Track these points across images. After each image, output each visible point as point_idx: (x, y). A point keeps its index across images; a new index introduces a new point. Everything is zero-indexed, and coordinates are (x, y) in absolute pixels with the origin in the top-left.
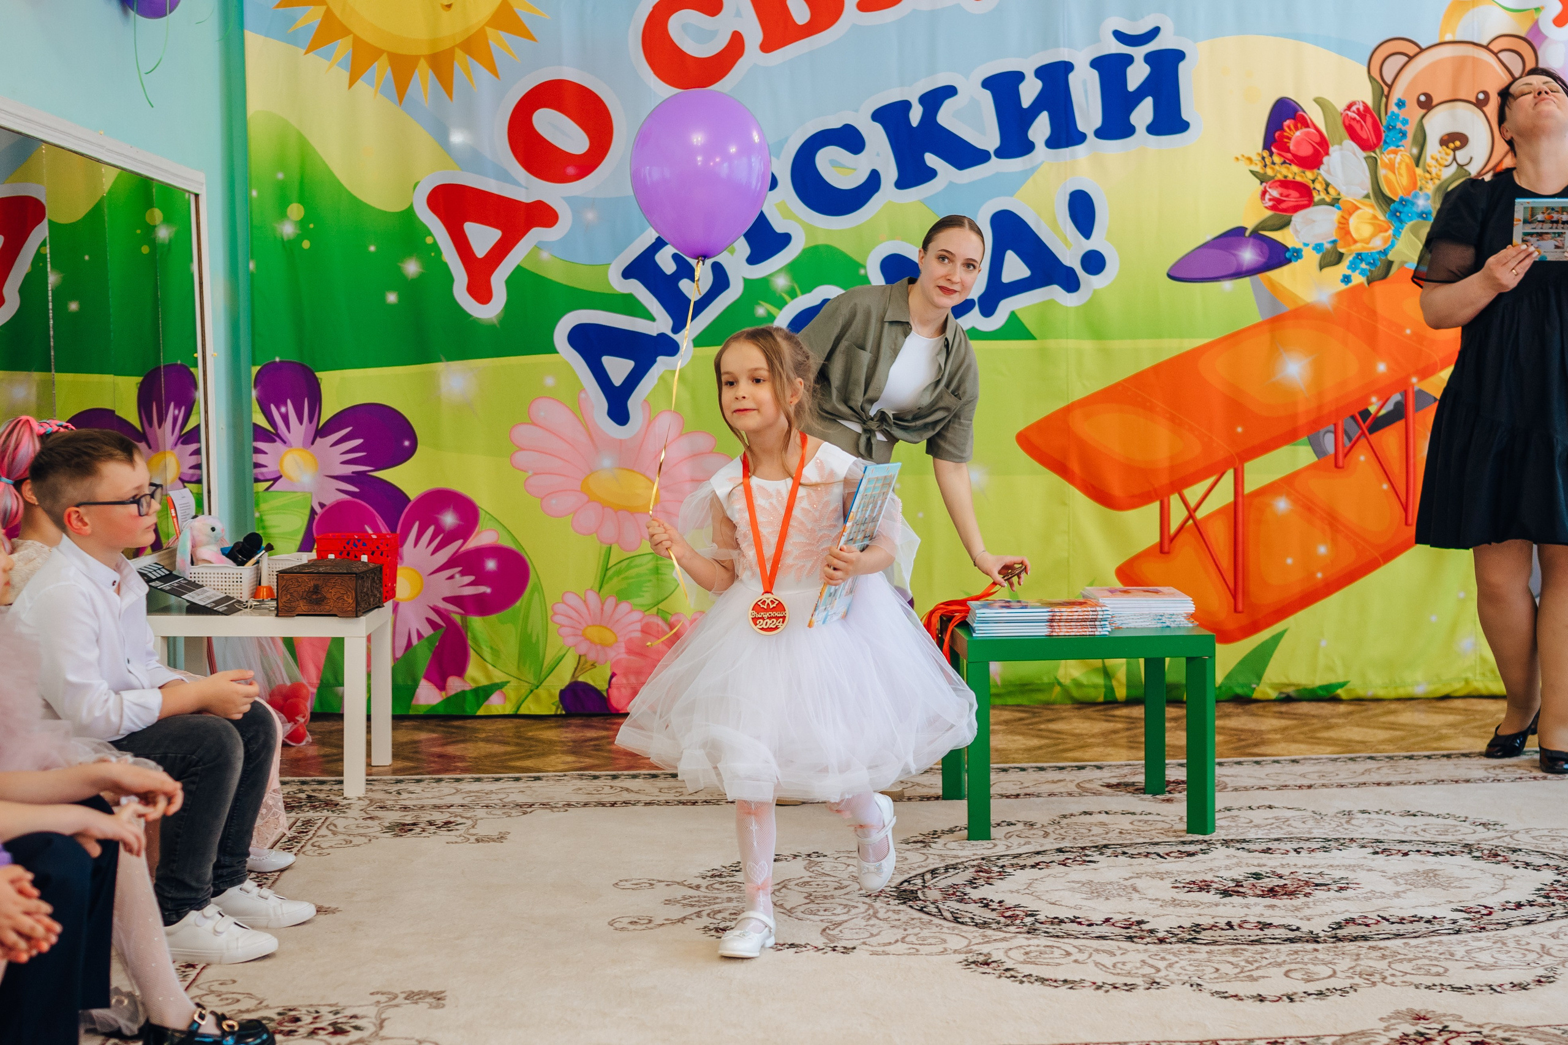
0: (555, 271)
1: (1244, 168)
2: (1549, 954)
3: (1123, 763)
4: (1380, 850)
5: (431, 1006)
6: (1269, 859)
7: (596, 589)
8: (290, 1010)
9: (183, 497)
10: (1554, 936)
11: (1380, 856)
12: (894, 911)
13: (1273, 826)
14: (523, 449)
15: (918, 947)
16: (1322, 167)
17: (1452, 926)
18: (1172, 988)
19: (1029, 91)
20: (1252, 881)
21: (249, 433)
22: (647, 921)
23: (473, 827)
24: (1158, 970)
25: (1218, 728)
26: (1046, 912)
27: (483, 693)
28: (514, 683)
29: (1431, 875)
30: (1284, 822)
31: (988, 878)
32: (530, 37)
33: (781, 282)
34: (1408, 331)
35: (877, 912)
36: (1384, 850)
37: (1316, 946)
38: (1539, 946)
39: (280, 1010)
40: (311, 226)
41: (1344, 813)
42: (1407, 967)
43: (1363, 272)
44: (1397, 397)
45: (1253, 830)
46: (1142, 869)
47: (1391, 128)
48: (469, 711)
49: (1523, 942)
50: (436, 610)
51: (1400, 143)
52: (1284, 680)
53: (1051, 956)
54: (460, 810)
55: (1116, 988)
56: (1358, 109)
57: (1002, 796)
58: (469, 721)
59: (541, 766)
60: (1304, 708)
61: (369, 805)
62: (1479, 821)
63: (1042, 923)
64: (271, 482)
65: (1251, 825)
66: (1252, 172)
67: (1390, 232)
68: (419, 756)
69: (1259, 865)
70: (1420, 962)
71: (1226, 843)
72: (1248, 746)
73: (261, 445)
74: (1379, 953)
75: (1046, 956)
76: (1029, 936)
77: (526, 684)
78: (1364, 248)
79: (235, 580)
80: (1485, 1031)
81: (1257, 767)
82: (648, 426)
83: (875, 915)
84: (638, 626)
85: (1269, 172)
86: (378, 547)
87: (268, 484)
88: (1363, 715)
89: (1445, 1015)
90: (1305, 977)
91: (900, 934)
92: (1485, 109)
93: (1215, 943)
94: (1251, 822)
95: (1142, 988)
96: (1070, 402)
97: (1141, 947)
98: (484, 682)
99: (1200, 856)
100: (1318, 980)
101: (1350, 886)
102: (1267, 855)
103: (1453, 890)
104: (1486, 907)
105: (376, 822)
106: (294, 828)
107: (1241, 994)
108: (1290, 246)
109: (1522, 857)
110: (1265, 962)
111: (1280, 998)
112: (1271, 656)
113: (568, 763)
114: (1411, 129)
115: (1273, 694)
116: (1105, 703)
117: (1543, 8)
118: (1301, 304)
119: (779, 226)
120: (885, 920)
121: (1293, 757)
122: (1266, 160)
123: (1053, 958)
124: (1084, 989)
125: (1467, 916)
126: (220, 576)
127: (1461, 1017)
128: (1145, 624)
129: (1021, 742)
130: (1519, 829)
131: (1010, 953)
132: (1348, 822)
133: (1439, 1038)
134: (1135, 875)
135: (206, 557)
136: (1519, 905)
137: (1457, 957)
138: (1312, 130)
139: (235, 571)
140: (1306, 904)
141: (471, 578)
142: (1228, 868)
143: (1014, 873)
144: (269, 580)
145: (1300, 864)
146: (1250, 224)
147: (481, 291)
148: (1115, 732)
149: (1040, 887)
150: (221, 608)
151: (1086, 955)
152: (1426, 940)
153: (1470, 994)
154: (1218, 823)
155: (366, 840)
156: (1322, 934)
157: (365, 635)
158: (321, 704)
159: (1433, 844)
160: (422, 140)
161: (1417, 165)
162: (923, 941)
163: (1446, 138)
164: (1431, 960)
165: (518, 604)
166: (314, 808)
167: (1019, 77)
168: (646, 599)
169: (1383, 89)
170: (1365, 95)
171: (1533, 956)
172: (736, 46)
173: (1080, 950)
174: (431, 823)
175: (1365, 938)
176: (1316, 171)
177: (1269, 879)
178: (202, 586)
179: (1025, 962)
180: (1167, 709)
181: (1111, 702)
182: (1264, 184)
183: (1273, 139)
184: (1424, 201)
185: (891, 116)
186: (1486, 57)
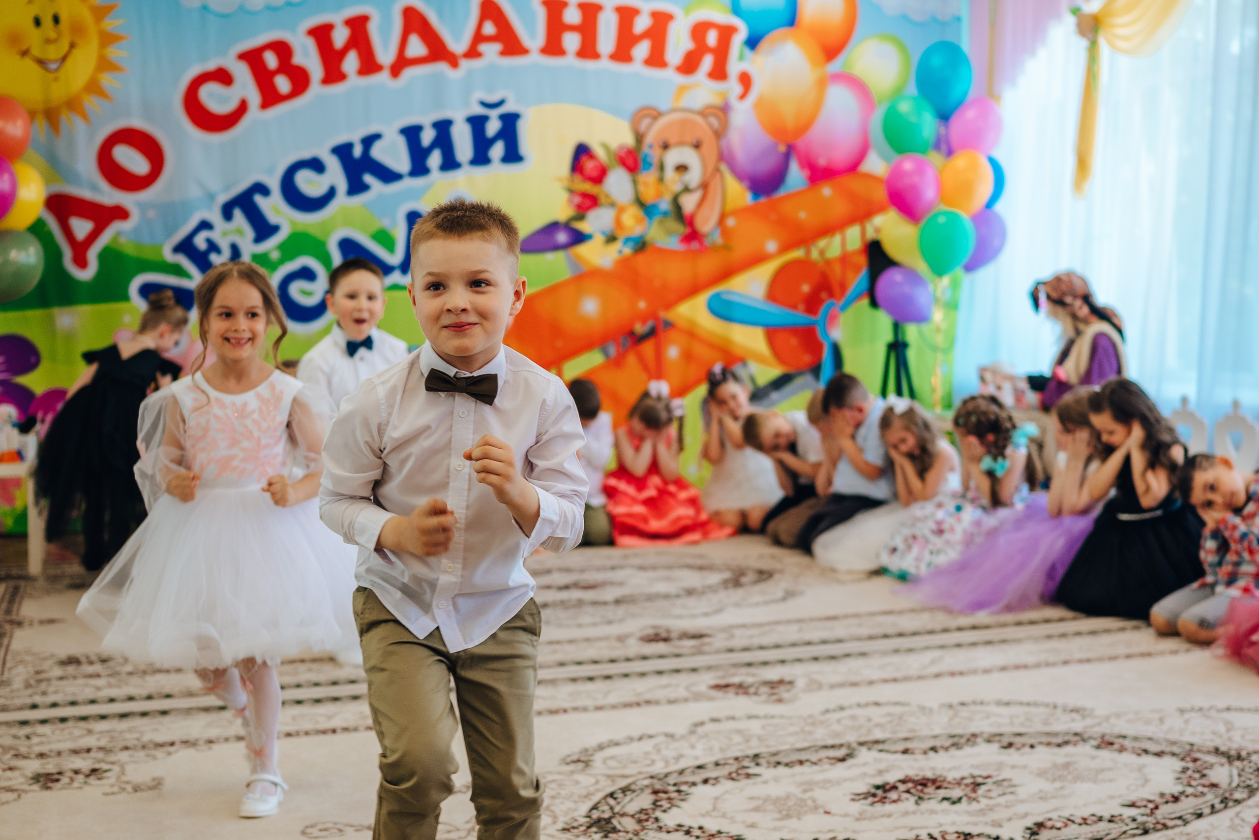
0: (129, 248)
1: (559, 184)
19: (427, 137)
32: (107, 97)
33: (275, 255)
34: (657, 283)
43: (630, 248)
44: (650, 324)
47: (644, 160)
51: (649, 170)
56: (626, 150)
67: (646, 224)
78: (630, 233)
85: (574, 187)
92: (700, 150)
108: (585, 231)
114: (655, 161)
117: (731, 89)
118: (594, 267)
119: (272, 218)
122: (572, 180)
138: (597, 162)
146: (563, 219)
147: (81, 261)
163: (676, 167)
167: (420, 128)
169: (639, 138)
170: (629, 140)
172: (242, 109)
176: (600, 186)
182: (571, 195)
183: (577, 166)
184: (665, 205)
185: (343, 151)
186: (699, 119)
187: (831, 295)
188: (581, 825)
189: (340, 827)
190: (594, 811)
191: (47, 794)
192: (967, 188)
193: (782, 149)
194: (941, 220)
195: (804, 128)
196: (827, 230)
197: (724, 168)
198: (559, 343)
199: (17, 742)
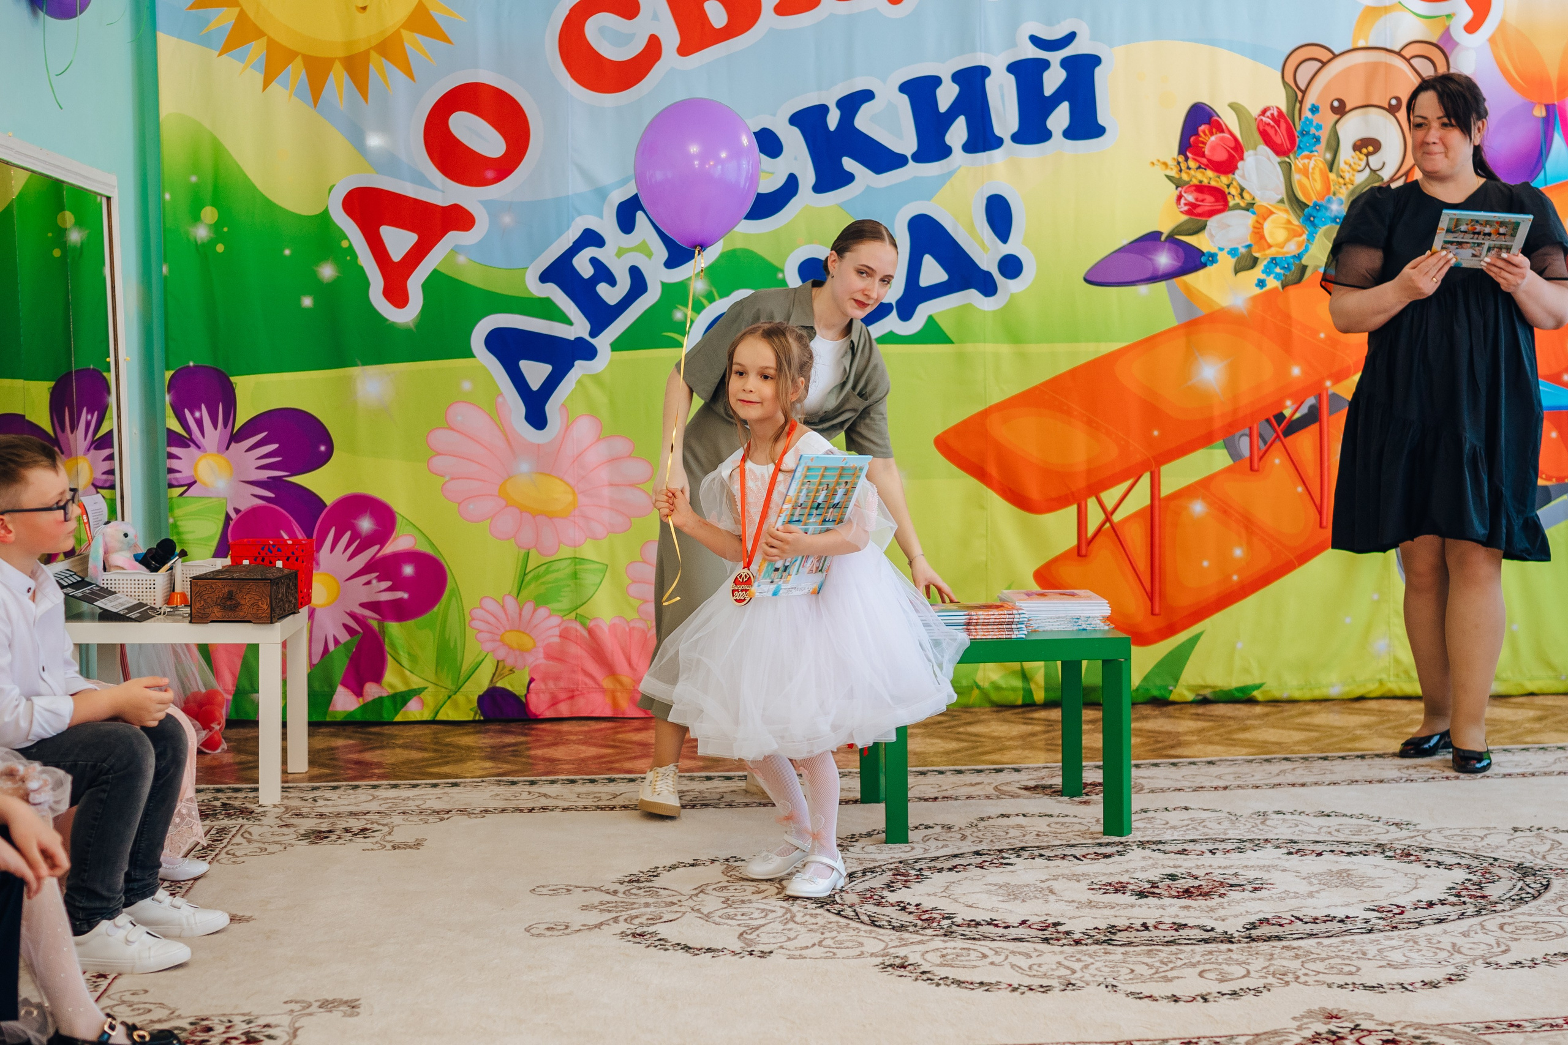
0: (471, 275)
1: (1160, 173)
2: (1460, 953)
3: (1041, 765)
4: (1294, 851)
5: (345, 1015)
6: (1185, 860)
7: (515, 594)
8: (203, 1020)
9: (95, 503)
10: (1465, 934)
11: (1295, 856)
12: (811, 915)
13: (1189, 827)
14: (439, 454)
15: (835, 950)
16: (1237, 172)
17: (1364, 925)
18: (1088, 989)
19: (946, 95)
20: (1168, 882)
21: (163, 438)
22: (564, 927)
23: (390, 834)
24: (1074, 972)
25: (1135, 730)
26: (963, 914)
27: (401, 699)
28: (431, 688)
29: (1345, 875)
30: (1199, 823)
31: (906, 881)
32: (446, 39)
33: (699, 286)
34: (1322, 335)
35: (795, 916)
36: (1298, 851)
37: (1230, 946)
38: (1450, 945)
39: (192, 1020)
40: (225, 229)
41: (1258, 814)
42: (1320, 966)
43: (1277, 277)
44: (1311, 401)
45: (1169, 831)
46: (1059, 871)
47: (1305, 133)
48: (386, 717)
49: (1434, 941)
50: (353, 615)
51: (1314, 149)
52: (1202, 683)
53: (968, 958)
54: (377, 817)
55: (1032, 989)
56: (1272, 115)
57: (920, 799)
58: (387, 727)
59: (459, 772)
60: (1221, 709)
61: (286, 812)
62: (1391, 821)
63: (958, 926)
64: (186, 488)
65: (1167, 826)
66: (1169, 178)
67: (1304, 237)
68: (336, 763)
69: (1175, 867)
70: (1332, 961)
71: (1142, 844)
72: (1165, 748)
73: (175, 450)
74: (1292, 953)
75: (963, 958)
76: (946, 938)
77: (443, 690)
78: (1278, 253)
79: (148, 586)
80: (1397, 1030)
81: (1173, 769)
82: (566, 431)
83: (792, 919)
84: (557, 631)
85: (1185, 177)
86: (293, 553)
87: (182, 490)
88: (1278, 716)
89: (1357, 1014)
90: (1219, 977)
91: (817, 937)
92: (1397, 114)
93: (1130, 944)
94: (1167, 823)
95: (1057, 990)
96: (988, 406)
97: (1057, 949)
98: (401, 688)
99: (1117, 858)
100: (1232, 980)
101: (1265, 886)
102: (1182, 856)
103: (1366, 890)
104: (1398, 906)
105: (292, 829)
106: (208, 836)
107: (1156, 994)
108: (1205, 250)
109: (1434, 856)
110: (1179, 963)
111: (1194, 998)
112: (1187, 658)
113: (486, 768)
114: (1324, 135)
115: (1190, 696)
116: (1024, 706)
117: (1454, 14)
118: (1217, 308)
120: (803, 924)
121: (1209, 759)
122: (1182, 165)
123: (970, 960)
124: (1000, 991)
125: (1379, 915)
126: (133, 582)
127: (1373, 1016)
128: (1061, 627)
129: (940, 745)
130: (1430, 828)
131: (927, 956)
132: (1263, 823)
133: (1351, 1037)
134: (1052, 877)
135: (119, 563)
136: (1431, 904)
137: (1369, 956)
138: (1227, 135)
139: (148, 578)
140: (1221, 905)
141: (387, 584)
142: (1144, 869)
143: (932, 876)
144: (182, 586)
145: (1215, 865)
146: (1166, 229)
147: (397, 295)
148: (1034, 734)
149: (957, 890)
150: (134, 615)
151: (1002, 957)
152: (1338, 939)
153: (1382, 993)
154: (1134, 825)
155: (282, 848)
156: (1236, 934)
157: (279, 641)
158: (237, 711)
159: (1347, 844)
160: (338, 144)
161: (1331, 170)
162: (840, 945)
163: (1359, 143)
164: (1344, 959)
165: (436, 609)
166: (229, 815)
167: (936, 81)
168: (564, 604)
169: (1297, 95)
170: (1279, 100)
171: (1445, 954)
172: (653, 49)
173: (997, 952)
174: (347, 830)
175: (1279, 938)
176: (1231, 176)
177: (1184, 880)
178: (115, 593)
179: (941, 965)
180: (1084, 712)
181: (1029, 705)
182: (1180, 189)
183: (1189, 144)
184: (1338, 206)
185: (808, 120)
186: (1398, 63)
193: (1540, 112)
198: (1159, 434)
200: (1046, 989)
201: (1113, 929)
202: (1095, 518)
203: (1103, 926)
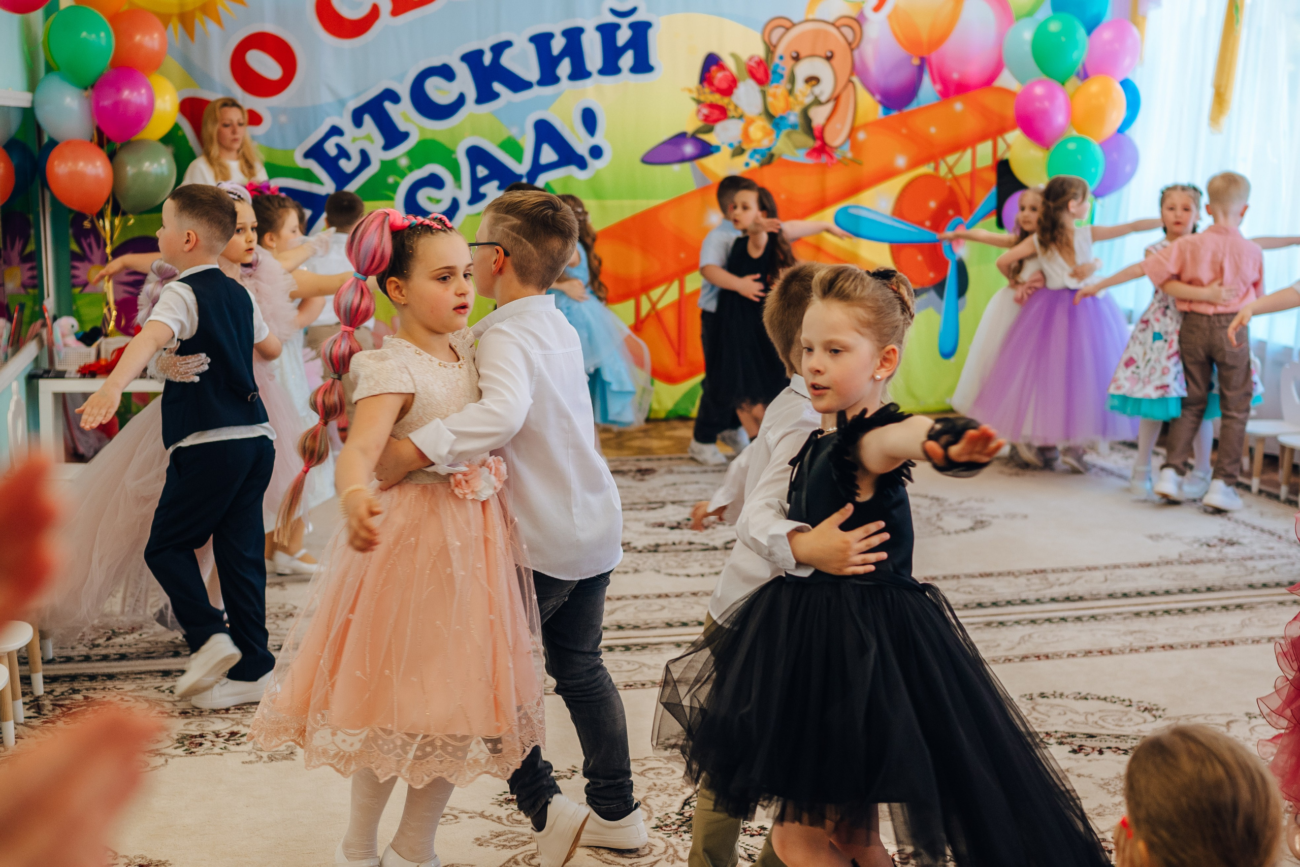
1: (687, 95)
16: (733, 96)
18: (646, 572)
19: (558, 45)
21: (68, 256)
24: (638, 565)
32: (244, 3)
33: (404, 162)
37: (716, 552)
43: (757, 160)
47: (775, 72)
51: (780, 82)
56: (756, 61)
64: (82, 287)
66: (693, 99)
67: (774, 136)
73: (77, 264)
78: (758, 146)
79: (87, 356)
85: (702, 98)
87: (80, 288)
90: (710, 566)
92: (831, 61)
93: (666, 552)
99: (660, 511)
100: (716, 567)
107: (679, 574)
108: (713, 143)
110: (691, 560)
111: (698, 575)
114: (786, 73)
119: (402, 126)
122: (701, 91)
126: (77, 353)
135: (69, 343)
138: (727, 73)
139: (85, 350)
142: (674, 515)
146: (690, 130)
156: (719, 547)
160: (175, 68)
161: (790, 95)
163: (807, 79)
167: (550, 36)
169: (770, 49)
170: (760, 51)
172: (374, 14)
176: (729, 98)
182: (699, 106)
183: (705, 77)
184: (794, 118)
185: (472, 59)
186: (833, 30)
187: (958, 212)
188: (674, 824)
189: (455, 812)
190: (687, 807)
191: (191, 759)
192: (1098, 114)
193: (916, 62)
194: (1072, 146)
195: (939, 41)
196: (958, 147)
197: (855, 79)
198: (682, 255)
199: (162, 696)
200: (626, 573)
201: (658, 545)
202: (645, 307)
203: (653, 543)
